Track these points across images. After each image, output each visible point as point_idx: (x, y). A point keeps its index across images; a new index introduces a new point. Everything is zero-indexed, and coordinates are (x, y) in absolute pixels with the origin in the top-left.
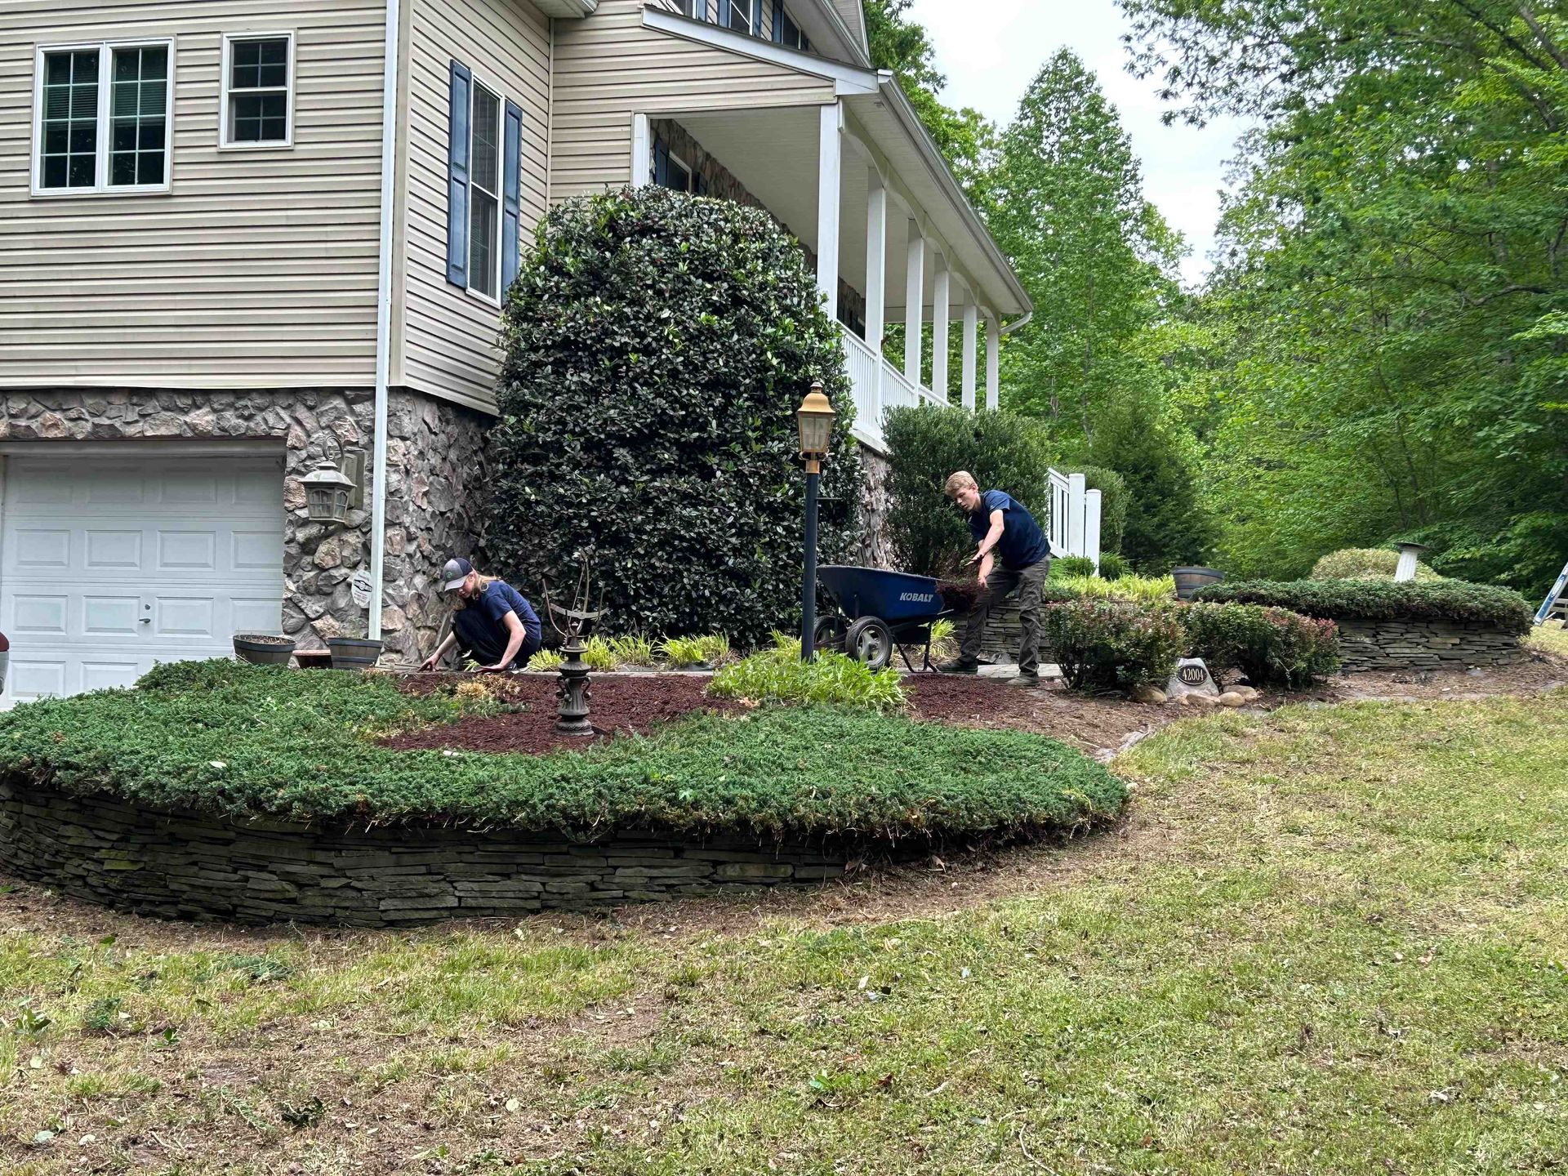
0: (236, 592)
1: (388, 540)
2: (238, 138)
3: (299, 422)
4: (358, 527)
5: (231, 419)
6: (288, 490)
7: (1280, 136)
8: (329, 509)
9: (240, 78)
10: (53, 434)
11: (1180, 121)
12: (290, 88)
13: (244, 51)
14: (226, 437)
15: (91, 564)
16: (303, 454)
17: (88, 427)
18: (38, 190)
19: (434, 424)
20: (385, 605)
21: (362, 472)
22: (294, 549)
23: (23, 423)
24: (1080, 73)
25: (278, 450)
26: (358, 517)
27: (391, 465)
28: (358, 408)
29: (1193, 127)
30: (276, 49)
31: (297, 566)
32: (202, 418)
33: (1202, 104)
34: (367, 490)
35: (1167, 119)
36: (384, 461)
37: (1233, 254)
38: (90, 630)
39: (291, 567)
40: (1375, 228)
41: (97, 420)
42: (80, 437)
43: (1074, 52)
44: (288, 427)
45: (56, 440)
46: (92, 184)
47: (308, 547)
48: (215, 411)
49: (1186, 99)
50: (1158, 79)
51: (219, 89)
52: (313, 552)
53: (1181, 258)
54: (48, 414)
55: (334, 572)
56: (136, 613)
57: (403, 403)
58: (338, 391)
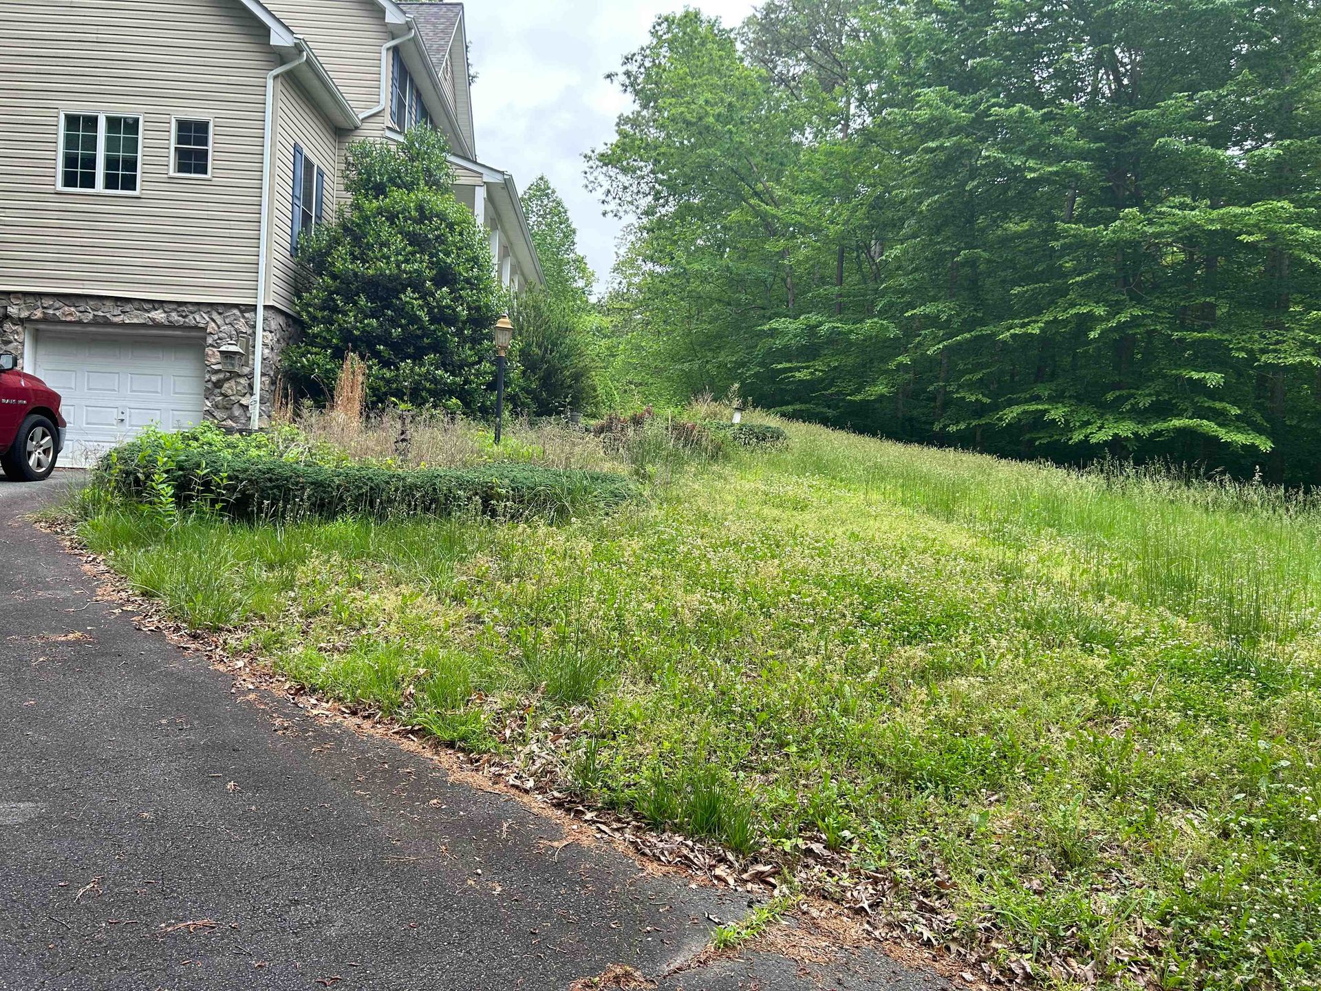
0: (173, 407)
1: (262, 383)
2: (179, 171)
3: (214, 321)
4: (246, 375)
5: (174, 317)
6: (207, 355)
7: (645, 228)
8: (233, 365)
9: (180, 140)
10: (69, 318)
11: (610, 215)
12: (210, 148)
13: (183, 126)
14: (171, 326)
15: (89, 389)
16: (216, 337)
17: (91, 316)
18: (60, 187)
19: (284, 326)
20: (260, 415)
21: (250, 348)
22: (210, 385)
23: (51, 312)
24: (549, 188)
25: (201, 334)
26: (246, 370)
27: (265, 345)
28: (247, 315)
29: (616, 218)
30: (202, 127)
31: (212, 394)
32: (159, 315)
33: (620, 208)
34: (251, 357)
35: (604, 214)
36: (261, 343)
37: (620, 283)
38: (88, 424)
39: (208, 394)
40: (697, 274)
41: (96, 313)
42: (85, 321)
43: (546, 178)
44: (208, 323)
45: (70, 322)
46: (93, 187)
47: (218, 385)
48: (165, 312)
49: (613, 205)
50: (600, 194)
51: (169, 144)
52: (221, 387)
53: (594, 284)
54: (66, 308)
55: (233, 398)
56: (115, 414)
57: (270, 314)
58: (236, 306)
